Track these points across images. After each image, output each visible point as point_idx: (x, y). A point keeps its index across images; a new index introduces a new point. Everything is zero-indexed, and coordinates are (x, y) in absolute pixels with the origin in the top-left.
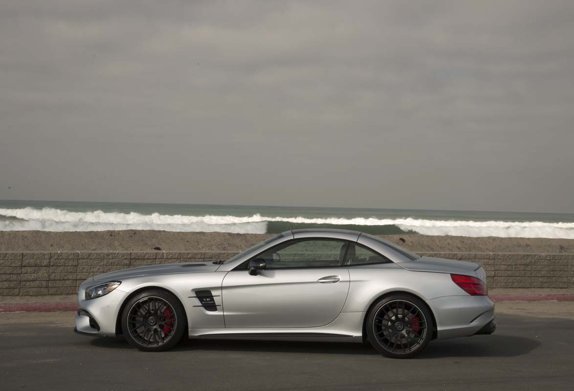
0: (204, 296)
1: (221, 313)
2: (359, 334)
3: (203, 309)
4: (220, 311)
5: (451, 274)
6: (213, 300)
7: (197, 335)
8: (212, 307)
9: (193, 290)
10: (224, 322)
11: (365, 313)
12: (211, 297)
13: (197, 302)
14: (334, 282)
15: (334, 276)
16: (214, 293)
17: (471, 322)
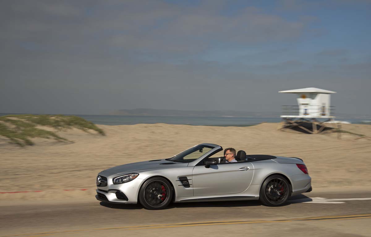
0: (184, 180)
1: (192, 189)
2: (257, 196)
3: (182, 187)
4: (192, 187)
5: (297, 164)
6: (188, 182)
7: (180, 200)
8: (187, 185)
9: (178, 177)
10: (193, 193)
11: (261, 185)
12: (187, 180)
13: (180, 183)
14: (246, 170)
15: (246, 167)
16: (188, 178)
17: (305, 187)
